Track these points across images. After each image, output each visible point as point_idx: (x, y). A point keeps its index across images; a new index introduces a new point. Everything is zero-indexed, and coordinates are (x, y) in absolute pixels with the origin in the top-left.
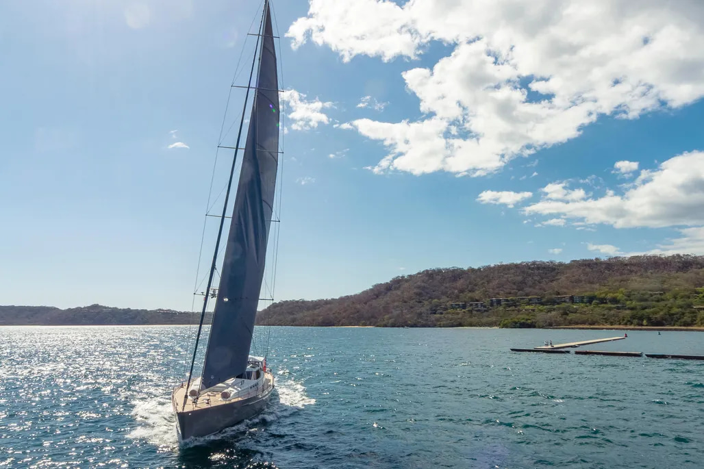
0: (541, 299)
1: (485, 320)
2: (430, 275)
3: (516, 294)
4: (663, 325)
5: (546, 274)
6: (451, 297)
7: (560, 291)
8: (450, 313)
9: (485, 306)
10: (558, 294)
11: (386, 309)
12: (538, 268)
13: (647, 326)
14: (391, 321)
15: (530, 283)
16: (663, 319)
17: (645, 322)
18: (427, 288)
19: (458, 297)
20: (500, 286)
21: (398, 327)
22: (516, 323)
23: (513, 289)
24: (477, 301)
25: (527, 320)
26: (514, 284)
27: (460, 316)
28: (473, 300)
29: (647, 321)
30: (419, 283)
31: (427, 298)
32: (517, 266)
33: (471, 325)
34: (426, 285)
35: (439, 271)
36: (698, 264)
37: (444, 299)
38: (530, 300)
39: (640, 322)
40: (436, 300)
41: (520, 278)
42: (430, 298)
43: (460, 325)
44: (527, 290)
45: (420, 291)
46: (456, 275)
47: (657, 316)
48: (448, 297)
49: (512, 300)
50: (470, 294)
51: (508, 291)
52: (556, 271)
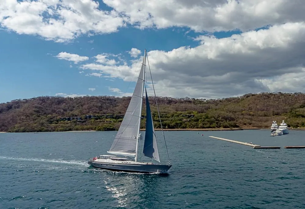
0: (113, 116)
1: (85, 127)
2: (43, 100)
3: (98, 113)
4: (174, 128)
5: (111, 103)
6: (58, 114)
7: (121, 112)
8: (62, 123)
9: (82, 119)
10: (120, 113)
11: (14, 120)
12: (108, 100)
13: (167, 129)
14: (22, 128)
15: (105, 107)
16: (174, 126)
17: (167, 127)
18: (42, 108)
19: (63, 114)
20: (89, 108)
21: (28, 132)
22: (105, 128)
23: (97, 110)
24: (76, 116)
25: (110, 126)
26: (97, 107)
27: (69, 125)
28: (73, 115)
29: (168, 127)
30: (36, 105)
31: (43, 114)
32: (97, 98)
33: (77, 130)
34: (40, 106)
35: (48, 98)
36: (174, 101)
37: (54, 115)
38: (107, 116)
39: (164, 127)
40: (50, 115)
41: (99, 104)
42: (45, 114)
43: (70, 130)
44: (105, 111)
45: (38, 109)
46: (60, 101)
47: (172, 124)
48: (56, 113)
49: (97, 116)
50: (71, 112)
51: (94, 111)
52: (117, 101)
